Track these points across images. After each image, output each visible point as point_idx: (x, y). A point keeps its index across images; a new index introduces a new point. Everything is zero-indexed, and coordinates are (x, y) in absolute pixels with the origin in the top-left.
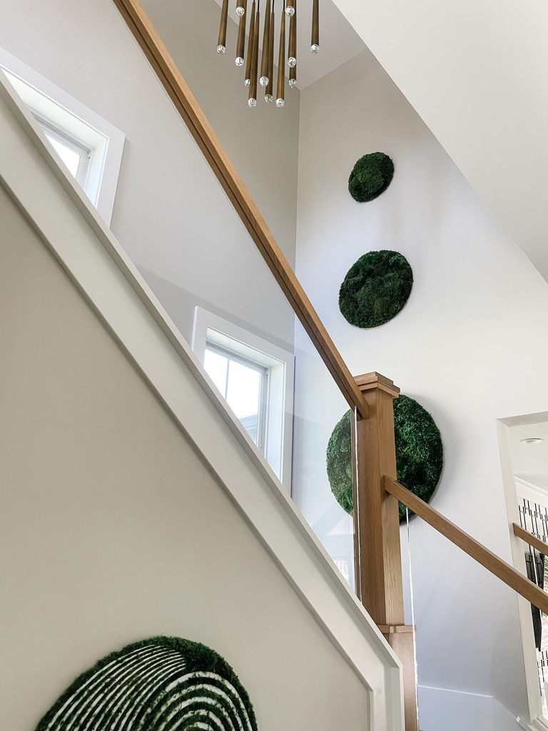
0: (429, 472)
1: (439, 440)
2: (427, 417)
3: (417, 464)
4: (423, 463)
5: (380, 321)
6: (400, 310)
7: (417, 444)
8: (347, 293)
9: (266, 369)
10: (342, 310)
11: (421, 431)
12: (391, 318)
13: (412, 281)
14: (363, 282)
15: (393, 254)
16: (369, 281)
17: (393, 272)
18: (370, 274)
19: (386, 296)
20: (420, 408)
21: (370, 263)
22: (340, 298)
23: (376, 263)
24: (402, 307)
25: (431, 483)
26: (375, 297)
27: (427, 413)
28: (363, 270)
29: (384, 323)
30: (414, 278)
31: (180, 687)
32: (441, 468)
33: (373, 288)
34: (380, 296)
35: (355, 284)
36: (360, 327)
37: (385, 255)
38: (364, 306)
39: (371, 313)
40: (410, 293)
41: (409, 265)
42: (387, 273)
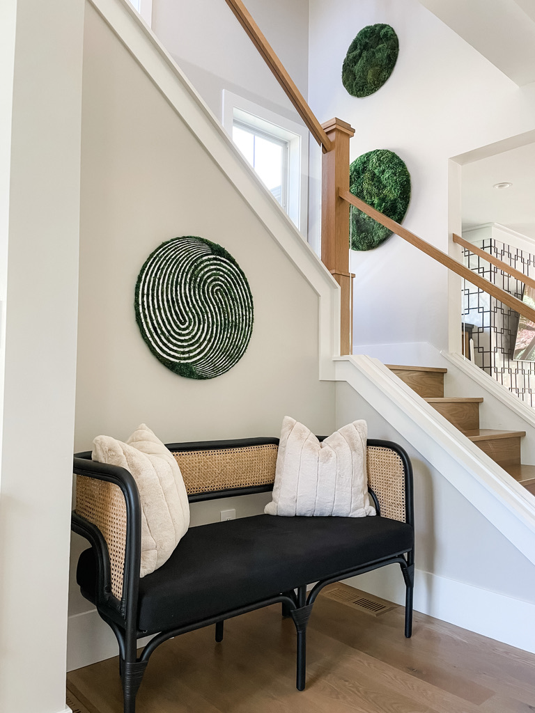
0: (399, 206)
1: (408, 181)
2: (401, 164)
3: (391, 201)
4: (395, 200)
5: (373, 89)
6: (388, 78)
7: (392, 186)
8: (348, 67)
9: (286, 143)
10: (344, 83)
11: (395, 175)
12: (382, 86)
13: (398, 50)
14: (360, 55)
15: (383, 26)
16: (364, 54)
17: (383, 43)
18: (365, 47)
19: (377, 66)
20: (397, 158)
21: (366, 37)
22: (343, 72)
23: (370, 37)
24: (390, 74)
25: (400, 213)
26: (368, 67)
27: (402, 162)
28: (360, 44)
29: (375, 91)
30: (400, 48)
31: (209, 260)
32: (408, 203)
33: (367, 60)
34: (372, 67)
35: (354, 58)
36: (358, 97)
37: (377, 28)
38: (360, 77)
39: (365, 83)
40: (396, 61)
41: (396, 35)
42: (378, 44)
